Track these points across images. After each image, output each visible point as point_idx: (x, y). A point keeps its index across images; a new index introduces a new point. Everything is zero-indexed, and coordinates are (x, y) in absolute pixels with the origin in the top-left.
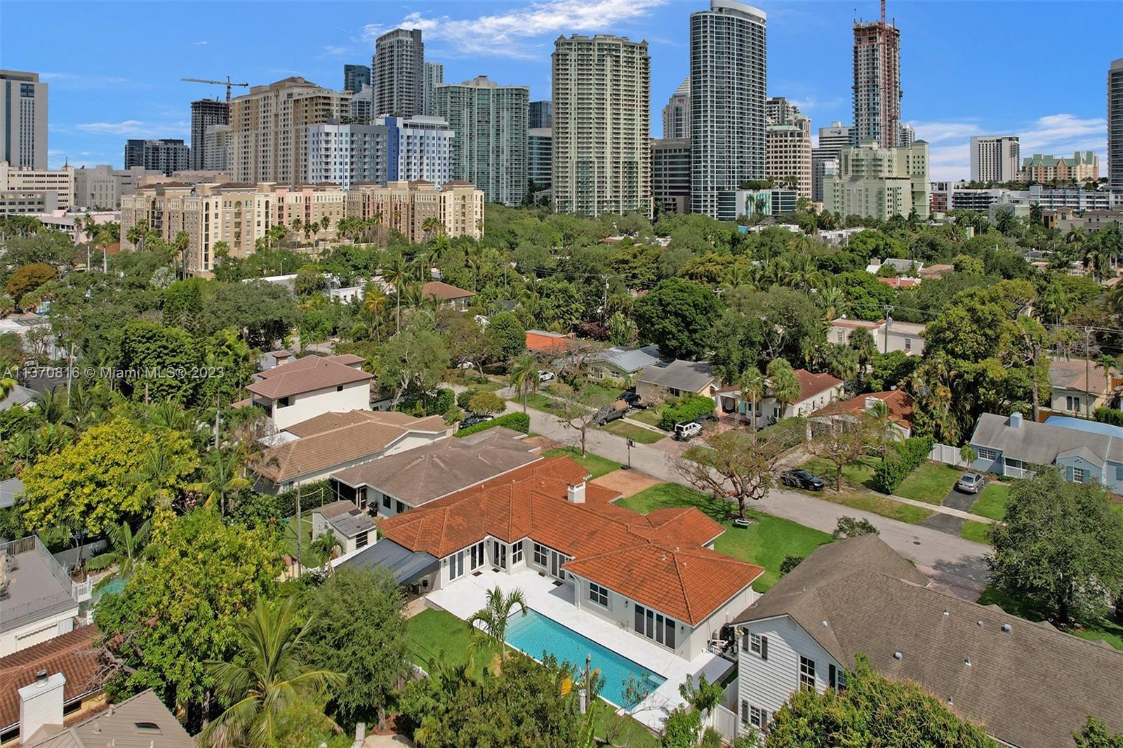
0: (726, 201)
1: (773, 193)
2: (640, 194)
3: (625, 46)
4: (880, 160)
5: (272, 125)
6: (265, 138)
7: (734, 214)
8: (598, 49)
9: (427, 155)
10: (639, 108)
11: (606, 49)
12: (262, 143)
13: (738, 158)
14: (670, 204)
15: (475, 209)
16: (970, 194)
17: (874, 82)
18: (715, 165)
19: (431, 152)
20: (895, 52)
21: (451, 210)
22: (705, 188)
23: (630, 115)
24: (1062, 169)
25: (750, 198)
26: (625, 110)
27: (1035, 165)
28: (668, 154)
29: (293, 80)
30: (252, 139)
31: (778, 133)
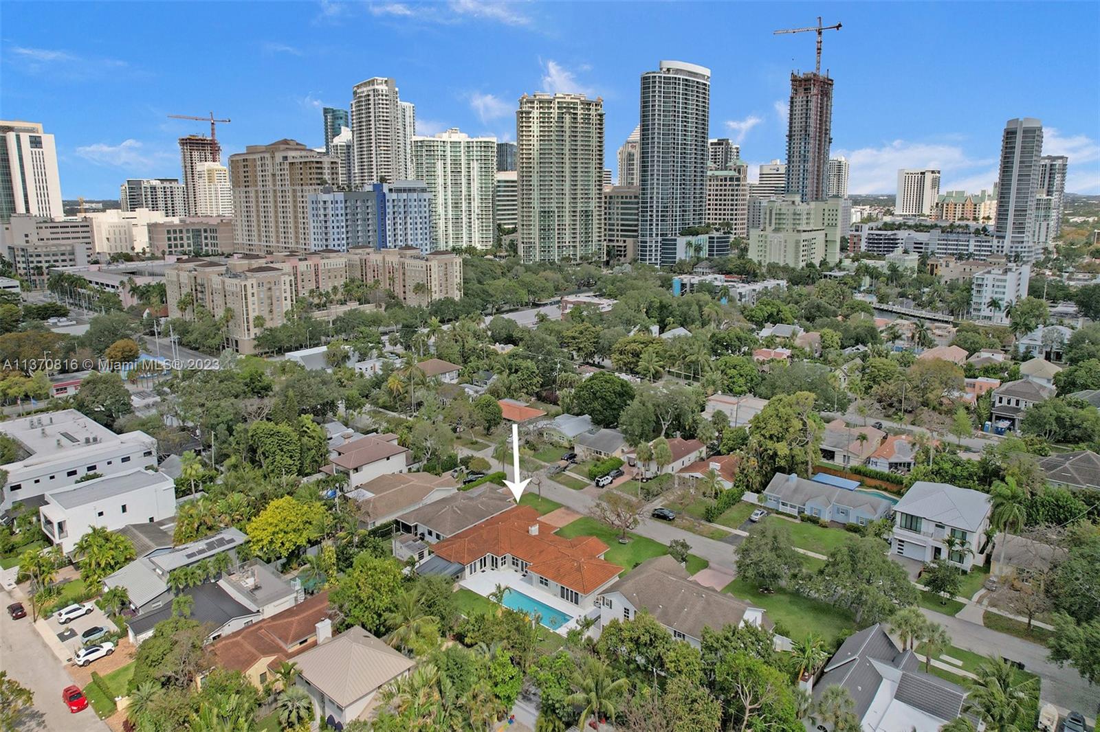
0: (668, 247)
1: (710, 238)
2: (595, 239)
3: (582, 103)
4: (799, 214)
5: (270, 183)
6: (265, 194)
7: (675, 257)
8: (558, 108)
9: (410, 215)
10: (594, 162)
11: (565, 108)
12: (262, 200)
13: (680, 207)
14: (621, 247)
15: (456, 274)
16: (881, 235)
17: (806, 131)
18: (660, 214)
19: (413, 212)
20: (827, 101)
21: (436, 276)
22: (651, 235)
23: (586, 168)
24: (969, 207)
25: (689, 244)
26: (582, 163)
27: (946, 202)
28: (620, 200)
29: (285, 142)
30: (252, 194)
31: (719, 178)
